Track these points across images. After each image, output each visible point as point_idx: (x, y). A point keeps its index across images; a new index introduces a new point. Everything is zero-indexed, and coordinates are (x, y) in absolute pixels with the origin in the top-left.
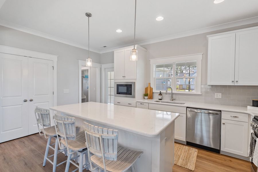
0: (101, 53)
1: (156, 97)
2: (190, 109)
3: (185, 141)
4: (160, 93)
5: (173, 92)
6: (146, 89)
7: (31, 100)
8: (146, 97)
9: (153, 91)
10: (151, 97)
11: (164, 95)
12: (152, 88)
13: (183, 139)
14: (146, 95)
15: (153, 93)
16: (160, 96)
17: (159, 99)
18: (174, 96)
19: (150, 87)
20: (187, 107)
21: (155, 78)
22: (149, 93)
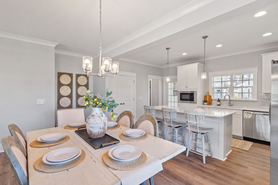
0: (162, 67)
1: (215, 103)
2: (246, 112)
3: (242, 136)
4: (219, 100)
5: (231, 99)
6: (205, 97)
7: (124, 104)
8: (205, 103)
9: (212, 99)
10: (210, 104)
11: (222, 102)
12: (211, 96)
13: (240, 134)
14: (205, 101)
15: (212, 100)
16: (218, 102)
17: (218, 105)
18: (232, 102)
19: (209, 95)
20: (243, 110)
21: (213, 88)
22: (208, 100)
